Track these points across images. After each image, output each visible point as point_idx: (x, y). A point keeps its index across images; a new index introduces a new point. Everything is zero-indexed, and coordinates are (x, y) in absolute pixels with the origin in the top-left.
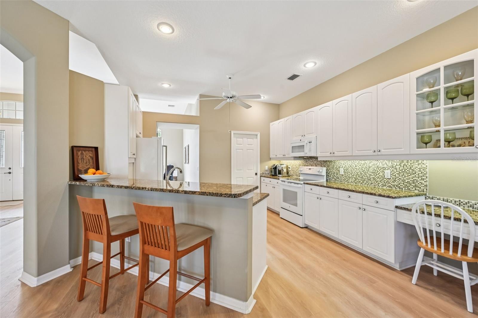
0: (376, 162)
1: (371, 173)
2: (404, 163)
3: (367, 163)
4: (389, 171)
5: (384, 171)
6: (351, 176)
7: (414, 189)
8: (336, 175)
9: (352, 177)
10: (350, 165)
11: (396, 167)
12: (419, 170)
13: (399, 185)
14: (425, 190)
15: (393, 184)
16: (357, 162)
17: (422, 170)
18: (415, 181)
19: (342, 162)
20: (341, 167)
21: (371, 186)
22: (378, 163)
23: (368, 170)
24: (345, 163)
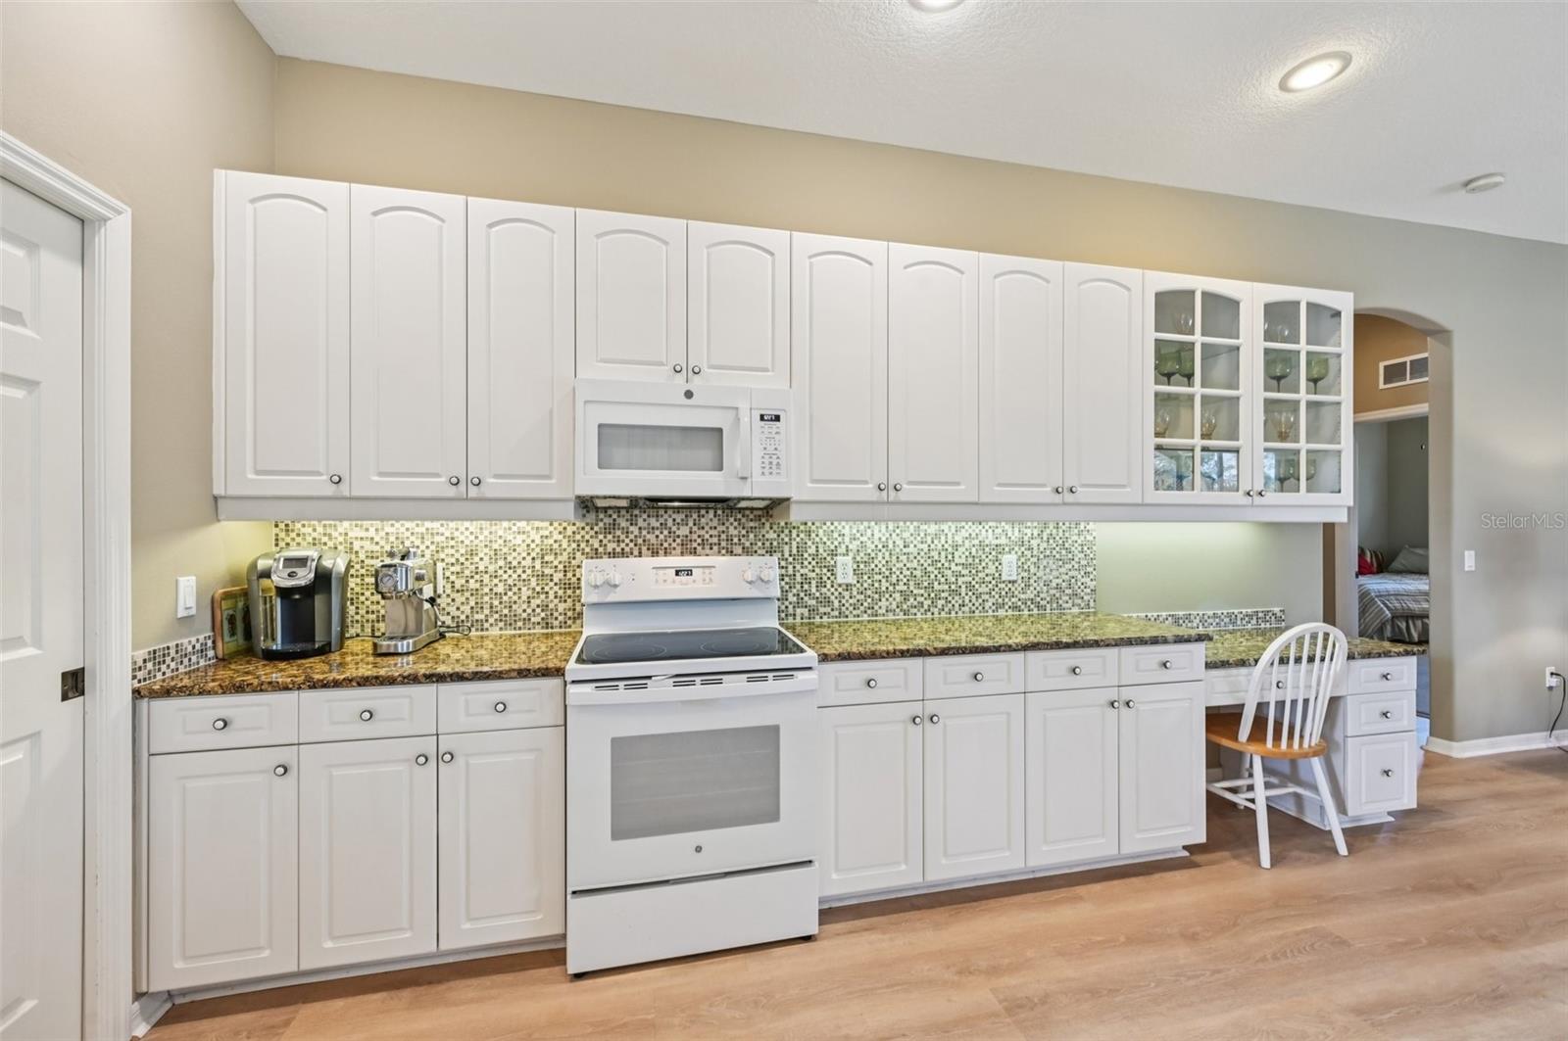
0: (975, 529)
1: (960, 568)
2: (1048, 531)
3: (946, 531)
4: (1013, 557)
5: (1000, 556)
6: (885, 584)
7: (1070, 605)
8: (814, 590)
9: (891, 588)
10: (884, 539)
11: (1032, 542)
12: (1080, 548)
13: (1038, 599)
14: (1092, 604)
15: (1022, 596)
16: (912, 527)
17: (1085, 548)
18: (1073, 580)
19: (847, 529)
20: (842, 550)
21: (960, 614)
22: (984, 530)
23: (950, 557)
24: (858, 535)
